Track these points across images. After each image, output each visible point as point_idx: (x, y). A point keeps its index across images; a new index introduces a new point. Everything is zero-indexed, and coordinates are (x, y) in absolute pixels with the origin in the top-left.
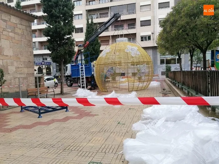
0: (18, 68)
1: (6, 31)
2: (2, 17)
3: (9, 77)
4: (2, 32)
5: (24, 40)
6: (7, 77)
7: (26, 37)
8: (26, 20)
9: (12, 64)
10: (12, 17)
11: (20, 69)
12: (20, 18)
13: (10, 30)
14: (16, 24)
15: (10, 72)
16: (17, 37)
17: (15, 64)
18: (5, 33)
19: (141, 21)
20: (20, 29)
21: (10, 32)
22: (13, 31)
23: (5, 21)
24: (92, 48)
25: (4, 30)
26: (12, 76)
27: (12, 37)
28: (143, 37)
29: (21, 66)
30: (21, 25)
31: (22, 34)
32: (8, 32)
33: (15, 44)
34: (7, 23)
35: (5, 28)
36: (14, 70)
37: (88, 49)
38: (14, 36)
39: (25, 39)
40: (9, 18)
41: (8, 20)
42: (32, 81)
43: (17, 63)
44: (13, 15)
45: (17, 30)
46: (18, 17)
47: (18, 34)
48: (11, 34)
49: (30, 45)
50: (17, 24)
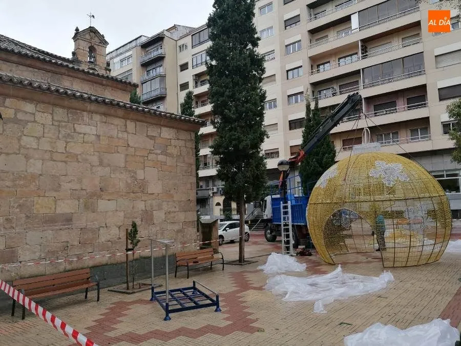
0: (169, 213)
1: (154, 153)
2: (148, 132)
3: (153, 230)
4: (147, 157)
5: (182, 165)
6: (151, 230)
7: (184, 158)
8: (186, 131)
9: (160, 208)
10: (164, 129)
11: (172, 215)
12: (176, 128)
13: (159, 152)
14: (168, 139)
15: (155, 222)
16: (169, 161)
17: (165, 207)
18: (151, 157)
19: (439, 89)
20: (175, 147)
21: (159, 154)
22: (165, 153)
23: (152, 138)
24: (317, 161)
25: (150, 153)
26: (158, 228)
27: (161, 162)
28: (450, 124)
29: (173, 209)
30: (178, 139)
31: (179, 154)
32: (156, 154)
33: (167, 173)
34: (156, 140)
35: (153, 149)
36: (163, 216)
37: (308, 163)
38: (165, 161)
39: (184, 162)
40: (158, 132)
41: (157, 135)
42: (192, 235)
43: (167, 204)
44: (165, 126)
45: (171, 150)
46: (173, 127)
47: (171, 155)
48: (161, 158)
49: (191, 172)
50: (171, 139)
